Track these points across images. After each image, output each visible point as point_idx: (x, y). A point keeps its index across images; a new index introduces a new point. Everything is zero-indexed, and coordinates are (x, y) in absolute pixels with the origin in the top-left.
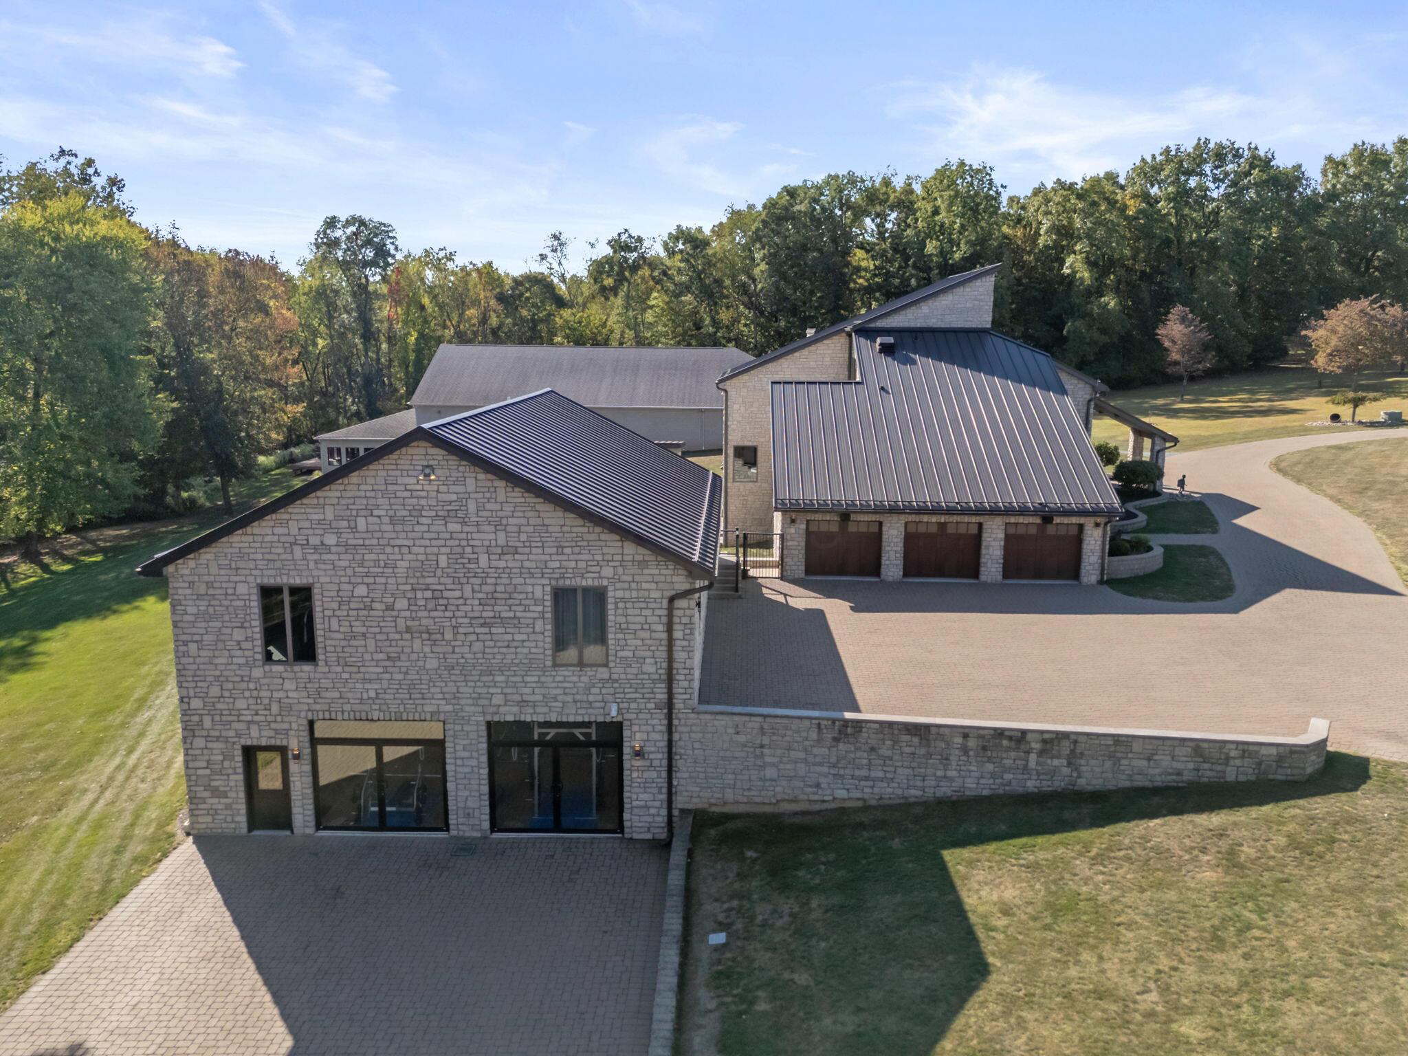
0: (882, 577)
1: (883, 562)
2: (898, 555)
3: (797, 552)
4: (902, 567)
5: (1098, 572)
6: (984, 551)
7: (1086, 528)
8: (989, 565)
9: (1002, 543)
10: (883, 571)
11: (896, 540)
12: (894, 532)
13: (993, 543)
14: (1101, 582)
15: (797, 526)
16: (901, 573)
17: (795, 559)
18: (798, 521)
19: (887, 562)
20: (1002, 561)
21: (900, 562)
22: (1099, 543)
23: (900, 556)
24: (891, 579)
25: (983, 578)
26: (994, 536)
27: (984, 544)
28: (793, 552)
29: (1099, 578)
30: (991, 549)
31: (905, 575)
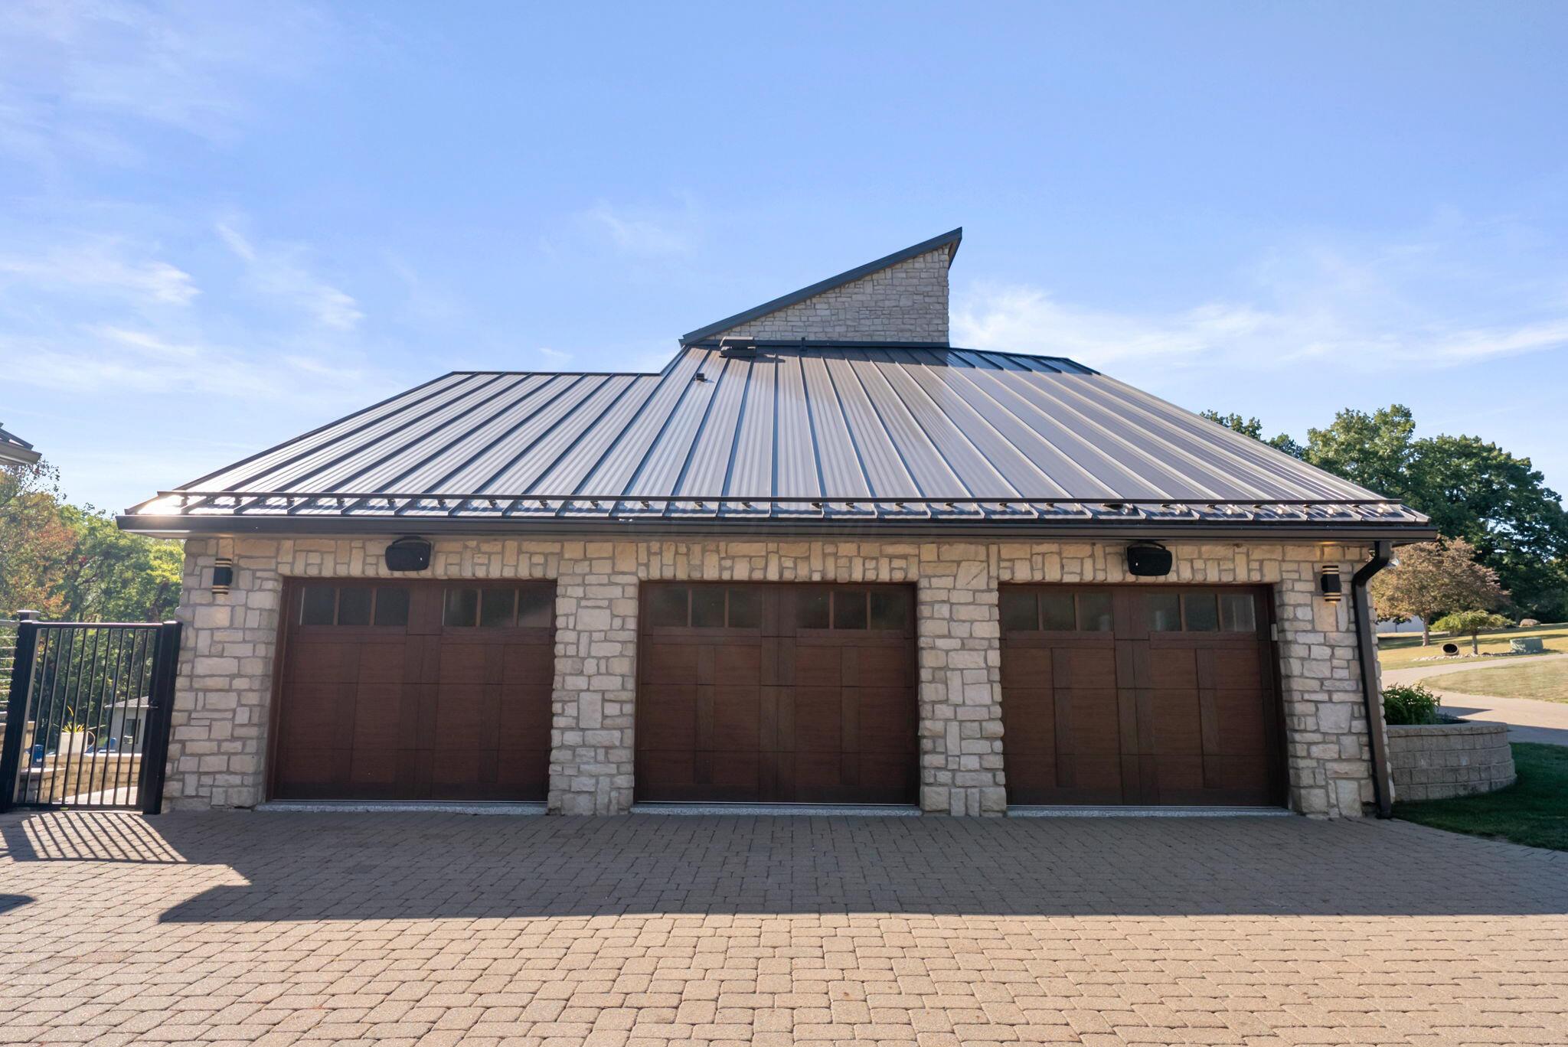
0: (553, 799)
1: (556, 737)
2: (612, 709)
3: (231, 701)
4: (626, 755)
5: (1361, 769)
6: (928, 692)
7: (1290, 598)
8: (952, 743)
9: (994, 658)
10: (558, 774)
11: (601, 650)
12: (597, 620)
13: (960, 659)
14: (1378, 808)
15: (237, 597)
16: (626, 781)
17: (222, 730)
18: (244, 579)
19: (572, 738)
20: (998, 728)
21: (621, 739)
22: (1346, 653)
23: (623, 711)
24: (583, 806)
25: (933, 796)
26: (961, 630)
27: (928, 660)
28: (213, 699)
29: (1368, 795)
30: (955, 681)
31: (642, 792)
